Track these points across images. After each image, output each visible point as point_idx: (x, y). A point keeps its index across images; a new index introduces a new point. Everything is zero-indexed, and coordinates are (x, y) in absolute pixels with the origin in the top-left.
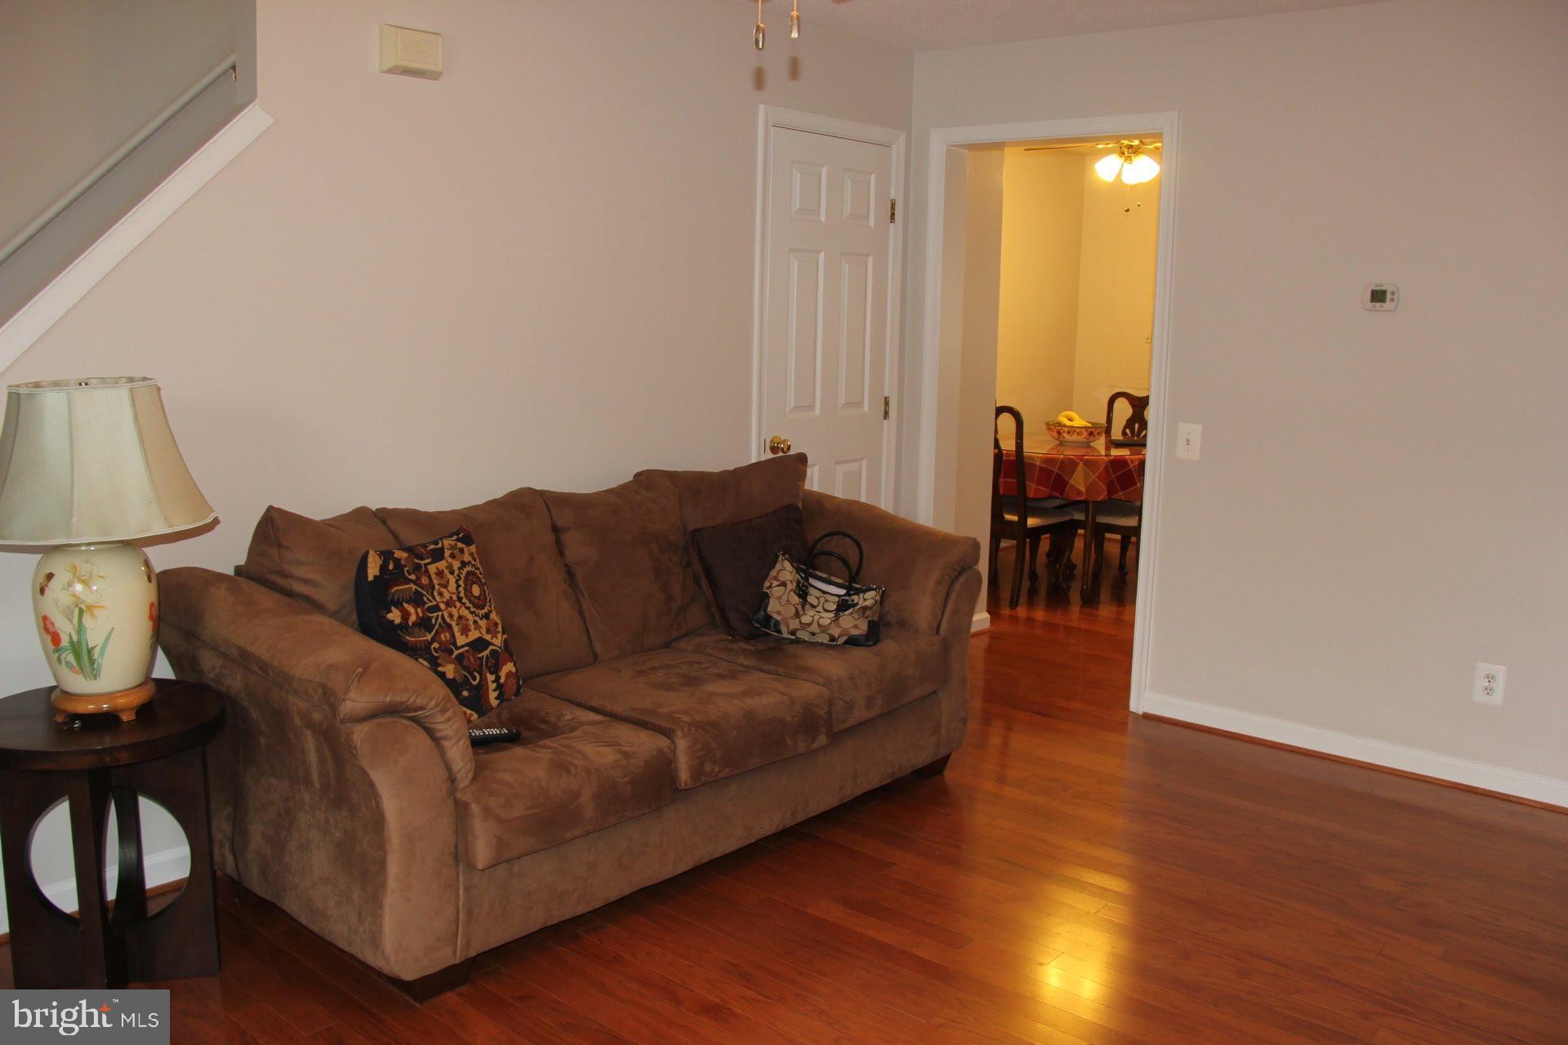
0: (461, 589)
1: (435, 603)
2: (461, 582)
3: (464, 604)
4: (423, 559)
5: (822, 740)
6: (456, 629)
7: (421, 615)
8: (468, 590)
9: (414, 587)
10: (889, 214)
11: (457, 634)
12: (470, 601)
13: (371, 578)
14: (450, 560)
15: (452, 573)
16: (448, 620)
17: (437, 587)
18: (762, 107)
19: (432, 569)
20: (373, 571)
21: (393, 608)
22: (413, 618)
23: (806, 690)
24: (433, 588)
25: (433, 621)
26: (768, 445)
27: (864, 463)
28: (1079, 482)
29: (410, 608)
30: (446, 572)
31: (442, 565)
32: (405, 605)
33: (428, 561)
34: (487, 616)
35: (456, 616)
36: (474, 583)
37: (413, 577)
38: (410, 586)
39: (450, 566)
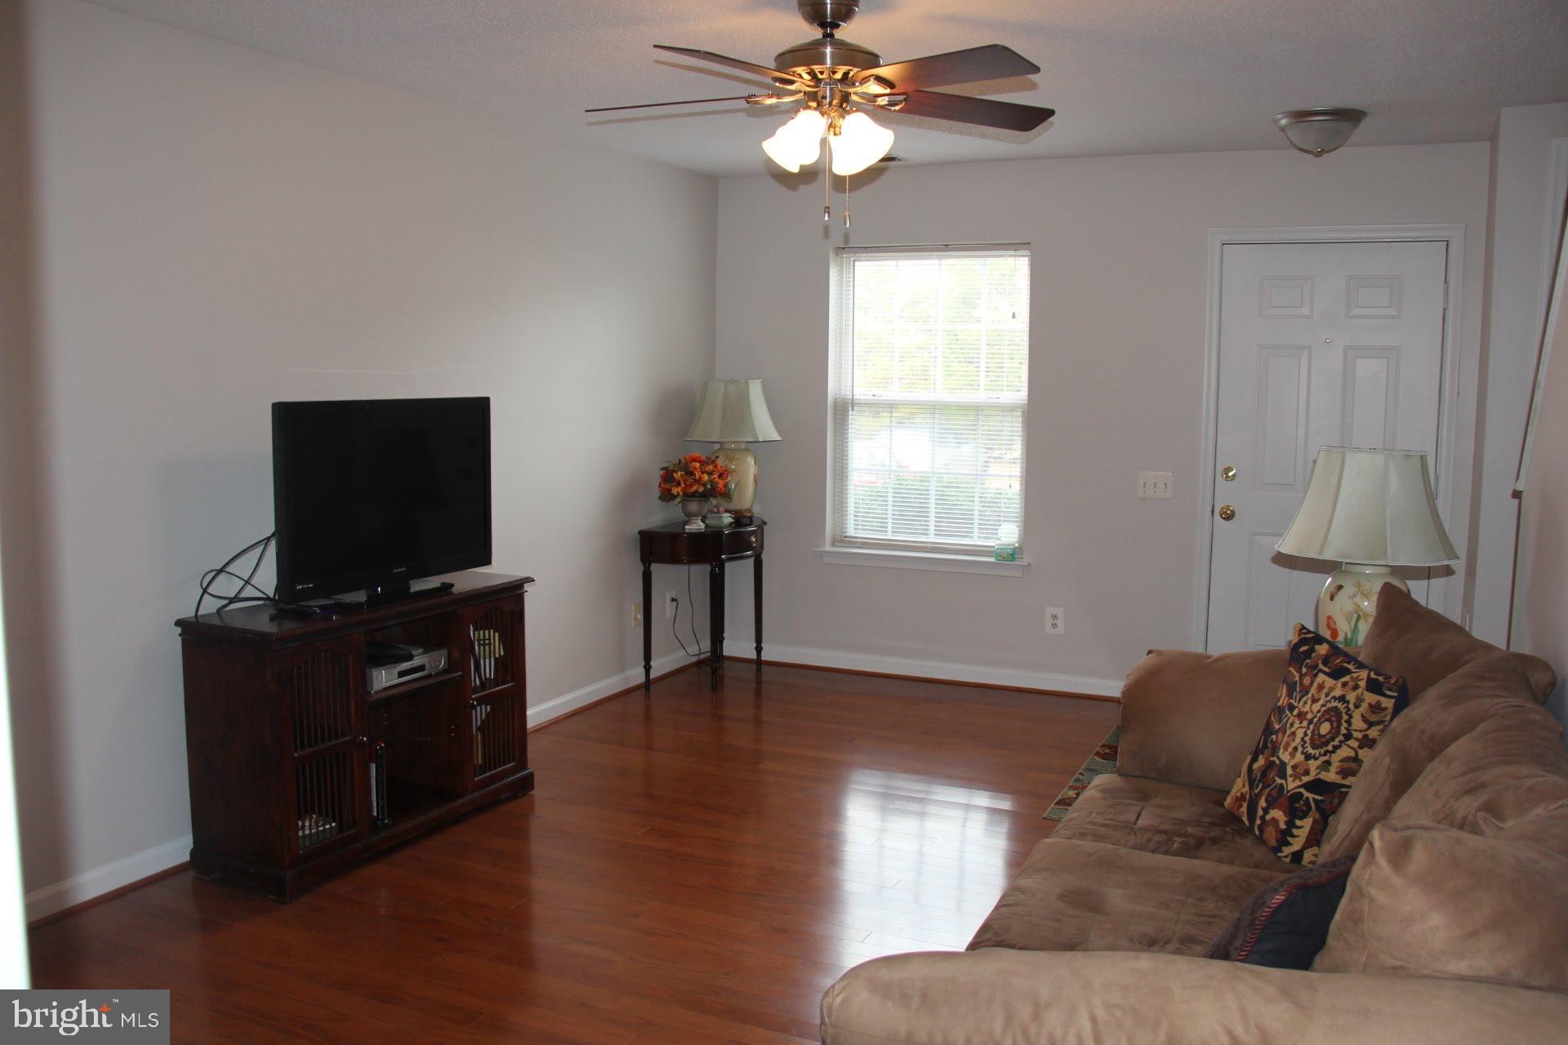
0: (1319, 715)
1: (1296, 704)
2: (1324, 710)
3: (1308, 728)
4: (1323, 664)
9: (1297, 678)
12: (1313, 731)
14: (1336, 685)
15: (1327, 695)
16: (1288, 725)
19: (1321, 677)
24: (1307, 693)
30: (1325, 690)
31: (1329, 682)
33: (1327, 670)
34: (1308, 757)
35: (1293, 729)
36: (1329, 720)
37: (1304, 670)
38: (1297, 675)
39: (1332, 689)
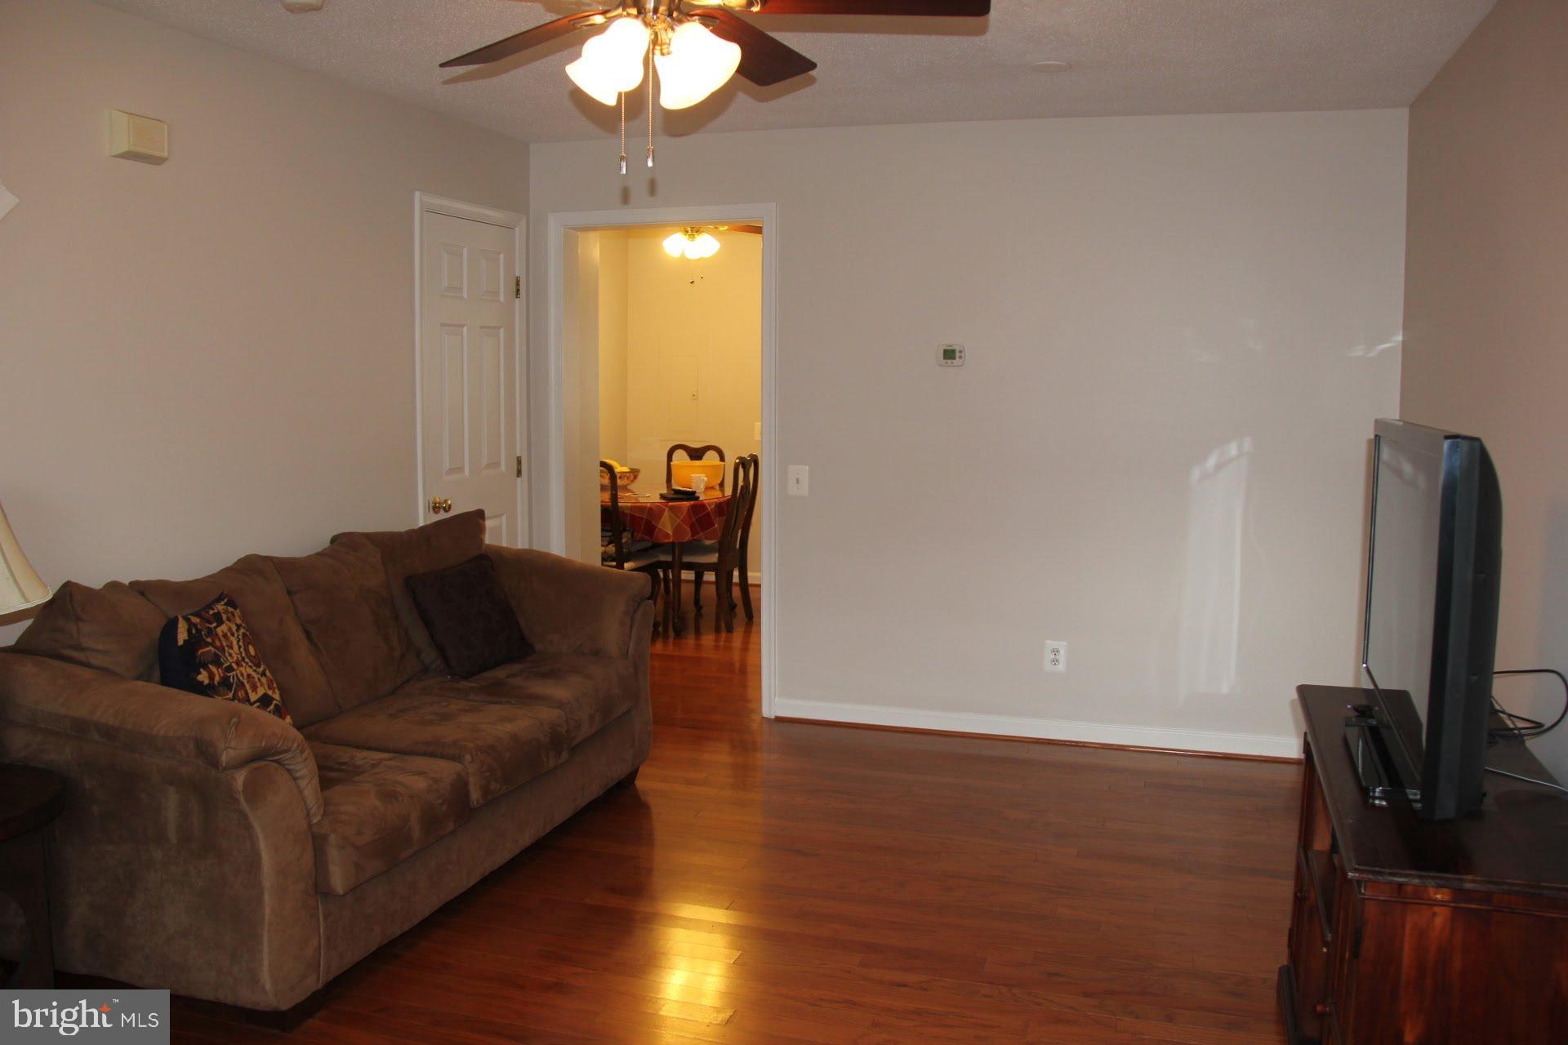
0: (242, 649)
1: (228, 664)
2: (241, 643)
3: (247, 663)
4: (211, 624)
5: (565, 755)
6: (248, 686)
7: (222, 675)
8: (247, 651)
9: (213, 649)
10: (515, 290)
11: (249, 691)
12: (251, 661)
13: (180, 642)
14: (228, 622)
15: (233, 635)
16: (241, 678)
17: (226, 648)
18: (417, 194)
19: (219, 630)
20: (182, 636)
21: (202, 670)
22: (217, 678)
23: (548, 714)
24: (224, 650)
25: (231, 680)
26: (431, 505)
27: (504, 517)
28: (667, 526)
29: (214, 669)
30: (229, 634)
31: (224, 628)
32: (210, 666)
33: (215, 625)
34: (263, 674)
35: (245, 675)
36: (249, 644)
37: (209, 640)
38: (210, 648)
39: (230, 629)
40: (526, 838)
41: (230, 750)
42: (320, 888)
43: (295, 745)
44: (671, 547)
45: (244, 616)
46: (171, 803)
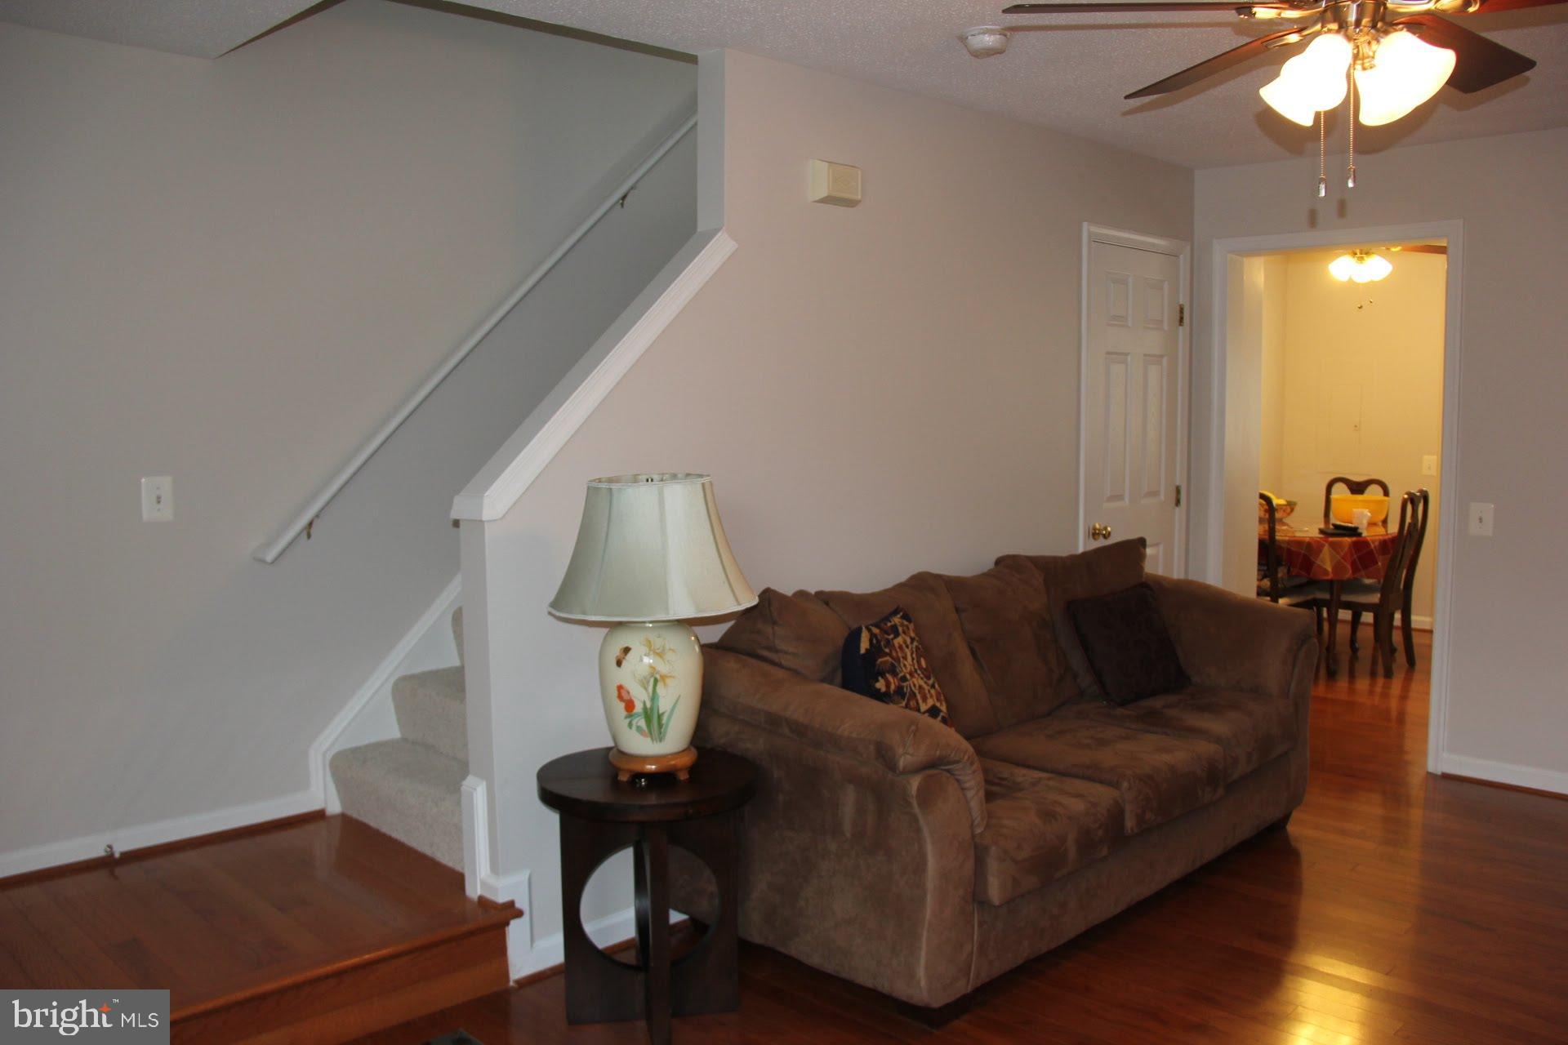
0: (915, 661)
1: (903, 674)
2: (914, 656)
3: (919, 675)
4: (889, 635)
5: (1221, 791)
6: (919, 697)
7: (897, 684)
8: (919, 663)
9: (890, 660)
10: (1178, 318)
11: (920, 701)
12: (923, 673)
13: (863, 651)
14: (903, 635)
16: (913, 688)
17: (901, 659)
18: (1085, 224)
19: (896, 642)
20: (864, 645)
21: (880, 678)
22: (893, 687)
23: (1206, 748)
24: (899, 661)
25: (905, 689)
26: (1091, 531)
27: (1161, 547)
28: (1326, 562)
29: (890, 678)
30: (904, 646)
31: (900, 640)
32: (888, 675)
33: (892, 636)
34: (933, 686)
35: (917, 686)
36: (921, 656)
37: (887, 650)
38: (888, 658)
39: (905, 642)
40: (1176, 871)
41: (906, 758)
42: (977, 897)
43: (966, 757)
44: (1330, 585)
45: (916, 630)
46: (849, 799)
